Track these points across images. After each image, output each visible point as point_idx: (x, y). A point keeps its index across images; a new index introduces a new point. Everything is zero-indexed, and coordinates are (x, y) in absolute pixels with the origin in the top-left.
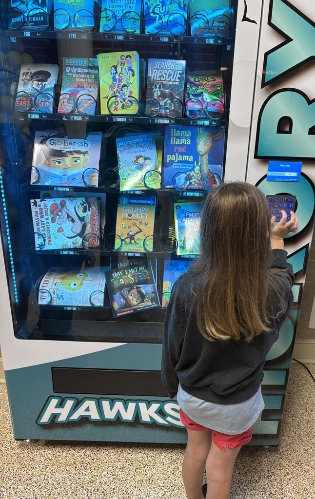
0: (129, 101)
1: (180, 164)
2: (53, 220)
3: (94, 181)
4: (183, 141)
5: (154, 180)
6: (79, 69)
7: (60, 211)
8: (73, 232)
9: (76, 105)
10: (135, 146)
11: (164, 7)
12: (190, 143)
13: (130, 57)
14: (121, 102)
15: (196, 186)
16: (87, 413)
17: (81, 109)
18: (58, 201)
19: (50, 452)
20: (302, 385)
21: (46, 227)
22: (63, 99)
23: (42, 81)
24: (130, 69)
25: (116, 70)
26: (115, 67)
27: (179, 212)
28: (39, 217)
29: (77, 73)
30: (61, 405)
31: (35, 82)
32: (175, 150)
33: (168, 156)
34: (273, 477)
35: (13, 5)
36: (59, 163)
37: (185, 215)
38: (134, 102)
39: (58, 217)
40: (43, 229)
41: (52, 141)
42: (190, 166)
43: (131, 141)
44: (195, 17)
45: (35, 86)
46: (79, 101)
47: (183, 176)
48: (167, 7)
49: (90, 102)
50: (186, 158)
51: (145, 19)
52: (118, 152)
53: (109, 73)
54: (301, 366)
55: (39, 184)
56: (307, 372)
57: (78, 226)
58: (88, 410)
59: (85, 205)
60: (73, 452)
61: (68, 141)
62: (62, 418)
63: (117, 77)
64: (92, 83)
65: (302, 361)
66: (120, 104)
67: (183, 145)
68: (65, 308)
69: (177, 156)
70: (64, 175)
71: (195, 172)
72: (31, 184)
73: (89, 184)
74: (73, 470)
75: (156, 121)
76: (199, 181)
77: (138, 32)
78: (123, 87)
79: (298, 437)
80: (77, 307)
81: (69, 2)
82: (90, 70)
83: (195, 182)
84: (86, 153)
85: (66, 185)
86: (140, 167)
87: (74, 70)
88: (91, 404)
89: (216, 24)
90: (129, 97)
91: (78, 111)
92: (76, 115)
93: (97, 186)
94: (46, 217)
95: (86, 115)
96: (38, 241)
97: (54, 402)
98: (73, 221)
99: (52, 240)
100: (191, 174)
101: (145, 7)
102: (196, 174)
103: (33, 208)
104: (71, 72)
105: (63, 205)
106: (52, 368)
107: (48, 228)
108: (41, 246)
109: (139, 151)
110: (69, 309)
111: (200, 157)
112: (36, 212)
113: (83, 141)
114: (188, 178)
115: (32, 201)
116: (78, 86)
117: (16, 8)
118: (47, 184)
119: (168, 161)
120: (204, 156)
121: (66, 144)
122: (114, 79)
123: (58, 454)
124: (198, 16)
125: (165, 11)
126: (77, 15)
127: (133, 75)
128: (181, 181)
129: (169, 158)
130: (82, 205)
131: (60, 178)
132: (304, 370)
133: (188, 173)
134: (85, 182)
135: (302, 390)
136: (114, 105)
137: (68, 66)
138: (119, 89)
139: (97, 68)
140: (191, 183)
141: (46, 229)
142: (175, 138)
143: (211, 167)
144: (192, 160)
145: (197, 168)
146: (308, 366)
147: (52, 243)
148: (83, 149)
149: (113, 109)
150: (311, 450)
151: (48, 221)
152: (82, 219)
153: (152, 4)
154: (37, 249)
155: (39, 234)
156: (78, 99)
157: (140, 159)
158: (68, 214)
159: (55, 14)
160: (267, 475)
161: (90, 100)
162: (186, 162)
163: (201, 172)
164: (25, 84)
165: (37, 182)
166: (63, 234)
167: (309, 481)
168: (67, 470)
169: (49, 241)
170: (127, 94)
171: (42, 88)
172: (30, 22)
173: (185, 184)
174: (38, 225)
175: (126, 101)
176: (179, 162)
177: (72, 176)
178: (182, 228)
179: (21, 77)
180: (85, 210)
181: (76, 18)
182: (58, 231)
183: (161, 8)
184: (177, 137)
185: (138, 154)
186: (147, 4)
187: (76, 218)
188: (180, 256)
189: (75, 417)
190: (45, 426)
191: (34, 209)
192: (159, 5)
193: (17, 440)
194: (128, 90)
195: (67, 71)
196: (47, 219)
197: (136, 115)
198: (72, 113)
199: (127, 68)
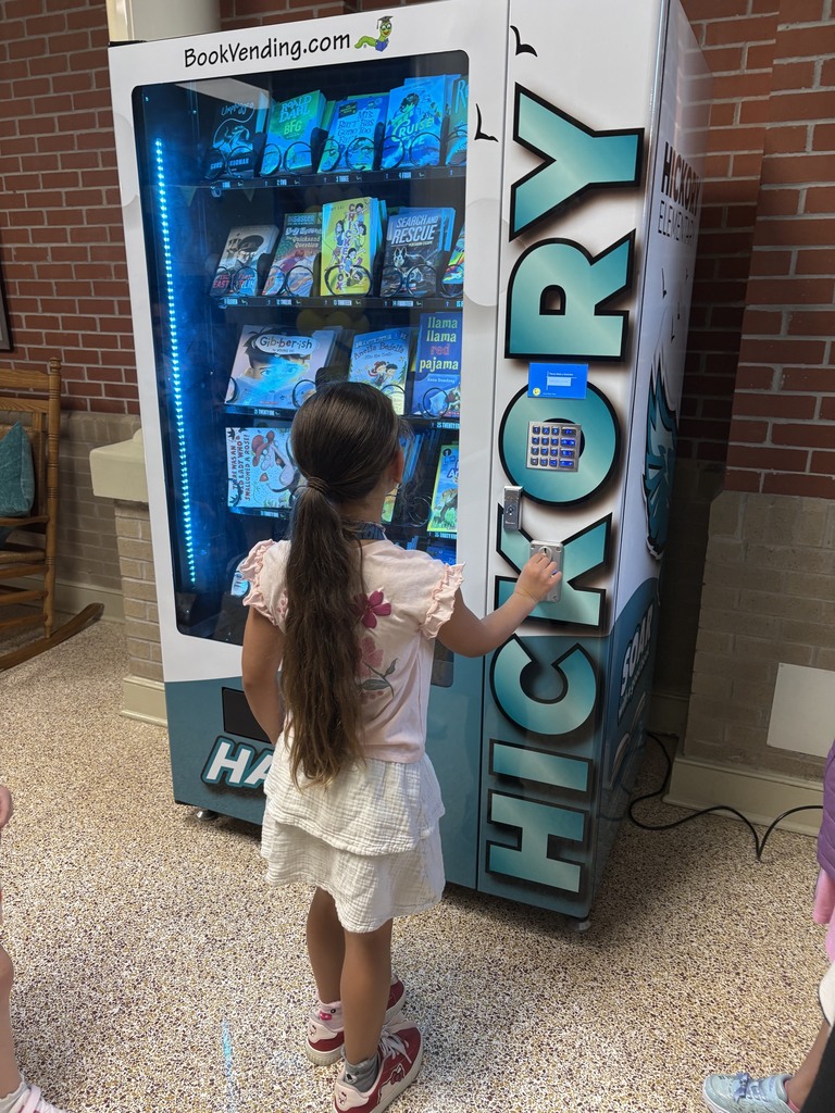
0: (358, 273)
1: (437, 375)
2: (256, 461)
4: (446, 337)
6: (303, 229)
7: (266, 448)
8: (281, 483)
9: (286, 283)
10: (378, 346)
11: (413, 126)
12: (454, 340)
13: (362, 206)
14: (347, 275)
17: (291, 289)
18: (264, 432)
21: (245, 471)
22: (274, 274)
23: (250, 250)
24: (361, 224)
25: (343, 227)
26: (342, 223)
27: (448, 459)
28: (237, 455)
29: (299, 236)
30: (233, 755)
31: (243, 252)
32: (432, 351)
33: (421, 362)
34: (562, 975)
35: (215, 146)
36: (268, 372)
38: (363, 276)
39: (262, 457)
40: (241, 475)
41: (264, 340)
42: (453, 379)
44: (455, 134)
45: (240, 258)
46: (292, 276)
47: (442, 395)
48: (417, 124)
49: (306, 277)
50: (446, 364)
51: (382, 144)
52: (353, 357)
53: (334, 232)
54: (744, 825)
55: (235, 404)
57: (289, 473)
61: (286, 339)
62: (235, 779)
63: (343, 237)
64: (315, 249)
66: (345, 279)
67: (444, 343)
69: (435, 362)
70: (271, 391)
72: (226, 403)
75: (394, 303)
77: (369, 168)
78: (349, 252)
81: (285, 133)
82: (313, 230)
84: (307, 357)
85: (270, 406)
86: (377, 380)
87: (296, 232)
90: (357, 267)
91: (288, 292)
92: (284, 298)
94: (245, 456)
95: (298, 297)
96: (232, 493)
97: (225, 747)
98: (282, 464)
99: (251, 493)
100: (455, 392)
103: (229, 439)
104: (291, 235)
105: (271, 438)
106: (223, 688)
107: (247, 473)
108: (236, 500)
109: (382, 355)
112: (233, 448)
113: (306, 339)
114: (450, 399)
115: (228, 430)
116: (296, 255)
117: (218, 149)
118: (246, 403)
119: (419, 371)
121: (282, 344)
122: (340, 242)
124: (459, 133)
125: (414, 132)
127: (364, 234)
128: (438, 404)
129: (424, 364)
133: (448, 392)
136: (337, 281)
137: (289, 226)
139: (320, 226)
140: (452, 408)
141: (245, 474)
142: (433, 332)
147: (251, 497)
148: (303, 352)
149: (336, 286)
151: (249, 463)
153: (397, 124)
154: (230, 504)
155: (235, 482)
157: (381, 367)
158: (276, 454)
160: (552, 968)
161: (306, 274)
162: (447, 371)
164: (230, 256)
165: (232, 400)
166: (267, 484)
169: (247, 494)
170: (356, 262)
171: (248, 262)
172: (232, 168)
173: (443, 408)
174: (234, 467)
175: (353, 273)
176: (437, 371)
177: (280, 392)
179: (228, 247)
182: (261, 480)
183: (408, 128)
184: (436, 331)
185: (381, 360)
186: (390, 123)
187: (287, 461)
188: (433, 533)
189: (251, 780)
190: (211, 786)
191: (230, 442)
192: (406, 122)
193: (178, 802)
194: (357, 257)
195: (287, 233)
196: (247, 459)
197: (367, 295)
198: (279, 295)
199: (357, 223)
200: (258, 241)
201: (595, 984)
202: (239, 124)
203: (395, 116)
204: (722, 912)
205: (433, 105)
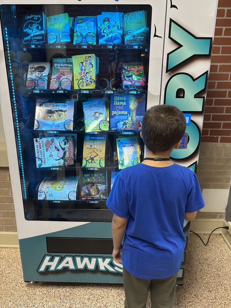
0: (90, 81)
1: (120, 116)
2: (47, 150)
3: (70, 127)
4: (121, 103)
5: (105, 125)
6: (62, 64)
7: (51, 144)
8: (58, 157)
9: (60, 84)
10: (93, 106)
11: (109, 29)
12: (125, 104)
13: (91, 57)
14: (86, 82)
15: (129, 129)
16: (67, 265)
17: (63, 87)
18: (50, 139)
19: (45, 289)
20: (197, 247)
21: (43, 154)
22: (53, 81)
23: (41, 72)
24: (91, 64)
25: (83, 64)
26: (82, 63)
27: (120, 143)
28: (39, 148)
29: (60, 67)
30: (51, 260)
31: (37, 72)
32: (117, 108)
33: (113, 112)
35: (25, 31)
36: (50, 117)
37: (123, 145)
38: (93, 82)
39: (50, 148)
40: (41, 155)
41: (46, 105)
42: (125, 117)
43: (92, 104)
44: (127, 34)
45: (37, 75)
46: (62, 82)
47: (122, 123)
48: (111, 29)
49: (68, 82)
50: (123, 112)
51: (98, 36)
52: (84, 110)
53: (79, 66)
54: (196, 235)
55: (39, 130)
56: (200, 239)
57: (61, 153)
58: (67, 263)
59: (65, 141)
60: (59, 289)
61: (55, 104)
62: (52, 268)
63: (83, 68)
64: (69, 72)
65: (196, 232)
66: (85, 83)
67: (121, 105)
68: (54, 202)
69: (118, 112)
70: (53, 124)
71: (128, 120)
72: (34, 129)
73: (67, 129)
74: (59, 301)
75: (106, 92)
76: (131, 125)
77: (95, 44)
78: (86, 74)
79: (195, 279)
80: (61, 201)
81: (56, 28)
82: (68, 65)
83: (128, 126)
84: (65, 111)
85: (54, 130)
86: (97, 118)
87: (59, 65)
88: (69, 259)
89: (139, 37)
90: (90, 79)
91: (61, 88)
92: (60, 90)
93: (72, 130)
94: (42, 148)
95: (66, 90)
96: (38, 162)
97: (48, 258)
98: (58, 150)
99: (46, 162)
100: (126, 122)
101: (99, 29)
102: (129, 121)
103: (35, 143)
104: (57, 66)
105: (53, 141)
106: (47, 237)
107: (44, 155)
108: (40, 165)
109: (95, 109)
110: (56, 202)
111: (131, 112)
112: (37, 146)
113: (64, 104)
114: (125, 124)
115: (35, 139)
116: (61, 74)
117: (27, 32)
118: (44, 129)
119: (113, 115)
120: (134, 111)
121: (54, 106)
122: (82, 69)
123: (50, 290)
124: (128, 33)
125: (110, 31)
126: (61, 35)
127: (92, 67)
128: (120, 126)
129: (113, 113)
130: (64, 141)
131: (51, 126)
132: (197, 238)
133: (124, 121)
134: (65, 128)
135: (197, 250)
136: (81, 84)
137: (55, 63)
138: (84, 75)
139: (72, 63)
140: (126, 127)
141: (43, 155)
142: (116, 101)
143: (137, 117)
144: (127, 114)
145: (130, 118)
146: (201, 236)
147: (46, 163)
148: (64, 109)
149: (81, 86)
150: (204, 287)
151: (44, 151)
152: (63, 149)
153: (102, 28)
154: (38, 167)
155: (39, 158)
156: (61, 81)
157: (97, 114)
158: (55, 146)
159: (48, 35)
161: (68, 81)
162: (123, 115)
163: (132, 120)
164: (31, 74)
165: (38, 128)
166: (53, 158)
167: (203, 307)
168: (55, 300)
169: (45, 162)
170: (89, 77)
171: (41, 76)
172: (35, 40)
173: (123, 127)
174: (38, 153)
175: (88, 81)
176: (119, 115)
177: (57, 124)
178: (121, 153)
179: (29, 70)
180: (65, 144)
181: (60, 36)
182: (50, 156)
183: (108, 30)
184: (118, 101)
185: (96, 111)
186: (99, 27)
187: (60, 149)
189: (60, 267)
190: (42, 273)
191: (36, 144)
192: (106, 28)
193: (25, 282)
194: (90, 76)
195: (55, 65)
196: (43, 149)
197: (94, 89)
198: (58, 89)
199: (89, 63)
200: (44, 68)
201: (190, 304)
202: (35, 23)
203: (101, 25)
204: (206, 265)
205: (116, 22)
